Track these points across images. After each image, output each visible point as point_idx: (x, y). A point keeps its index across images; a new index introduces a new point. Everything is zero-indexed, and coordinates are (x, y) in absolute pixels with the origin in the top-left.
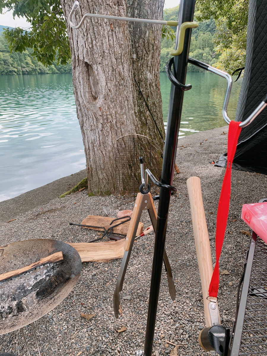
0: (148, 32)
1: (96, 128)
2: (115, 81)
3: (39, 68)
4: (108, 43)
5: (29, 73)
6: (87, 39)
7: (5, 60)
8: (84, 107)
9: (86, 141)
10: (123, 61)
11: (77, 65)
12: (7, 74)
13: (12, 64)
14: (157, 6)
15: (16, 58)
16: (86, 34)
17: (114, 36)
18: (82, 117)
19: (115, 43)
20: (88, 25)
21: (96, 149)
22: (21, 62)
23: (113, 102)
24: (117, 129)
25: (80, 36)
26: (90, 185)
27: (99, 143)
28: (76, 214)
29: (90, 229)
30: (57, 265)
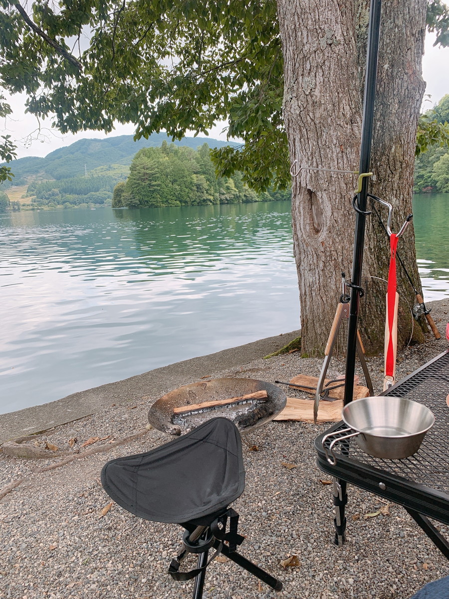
0: (394, 147)
1: (316, 267)
2: (343, 210)
3: (244, 194)
4: (336, 166)
5: (229, 202)
6: (312, 164)
7: (199, 185)
8: (303, 241)
9: (303, 284)
10: (355, 186)
11: (298, 192)
12: (200, 204)
13: (207, 190)
14: (408, 113)
15: (213, 181)
16: (310, 159)
17: (345, 157)
18: (300, 254)
19: (345, 166)
20: (314, 148)
21: (314, 294)
22: (220, 187)
23: (340, 235)
24: (343, 268)
25: (304, 161)
26: (304, 342)
27: (318, 286)
28: (284, 375)
29: (300, 391)
30: (260, 403)
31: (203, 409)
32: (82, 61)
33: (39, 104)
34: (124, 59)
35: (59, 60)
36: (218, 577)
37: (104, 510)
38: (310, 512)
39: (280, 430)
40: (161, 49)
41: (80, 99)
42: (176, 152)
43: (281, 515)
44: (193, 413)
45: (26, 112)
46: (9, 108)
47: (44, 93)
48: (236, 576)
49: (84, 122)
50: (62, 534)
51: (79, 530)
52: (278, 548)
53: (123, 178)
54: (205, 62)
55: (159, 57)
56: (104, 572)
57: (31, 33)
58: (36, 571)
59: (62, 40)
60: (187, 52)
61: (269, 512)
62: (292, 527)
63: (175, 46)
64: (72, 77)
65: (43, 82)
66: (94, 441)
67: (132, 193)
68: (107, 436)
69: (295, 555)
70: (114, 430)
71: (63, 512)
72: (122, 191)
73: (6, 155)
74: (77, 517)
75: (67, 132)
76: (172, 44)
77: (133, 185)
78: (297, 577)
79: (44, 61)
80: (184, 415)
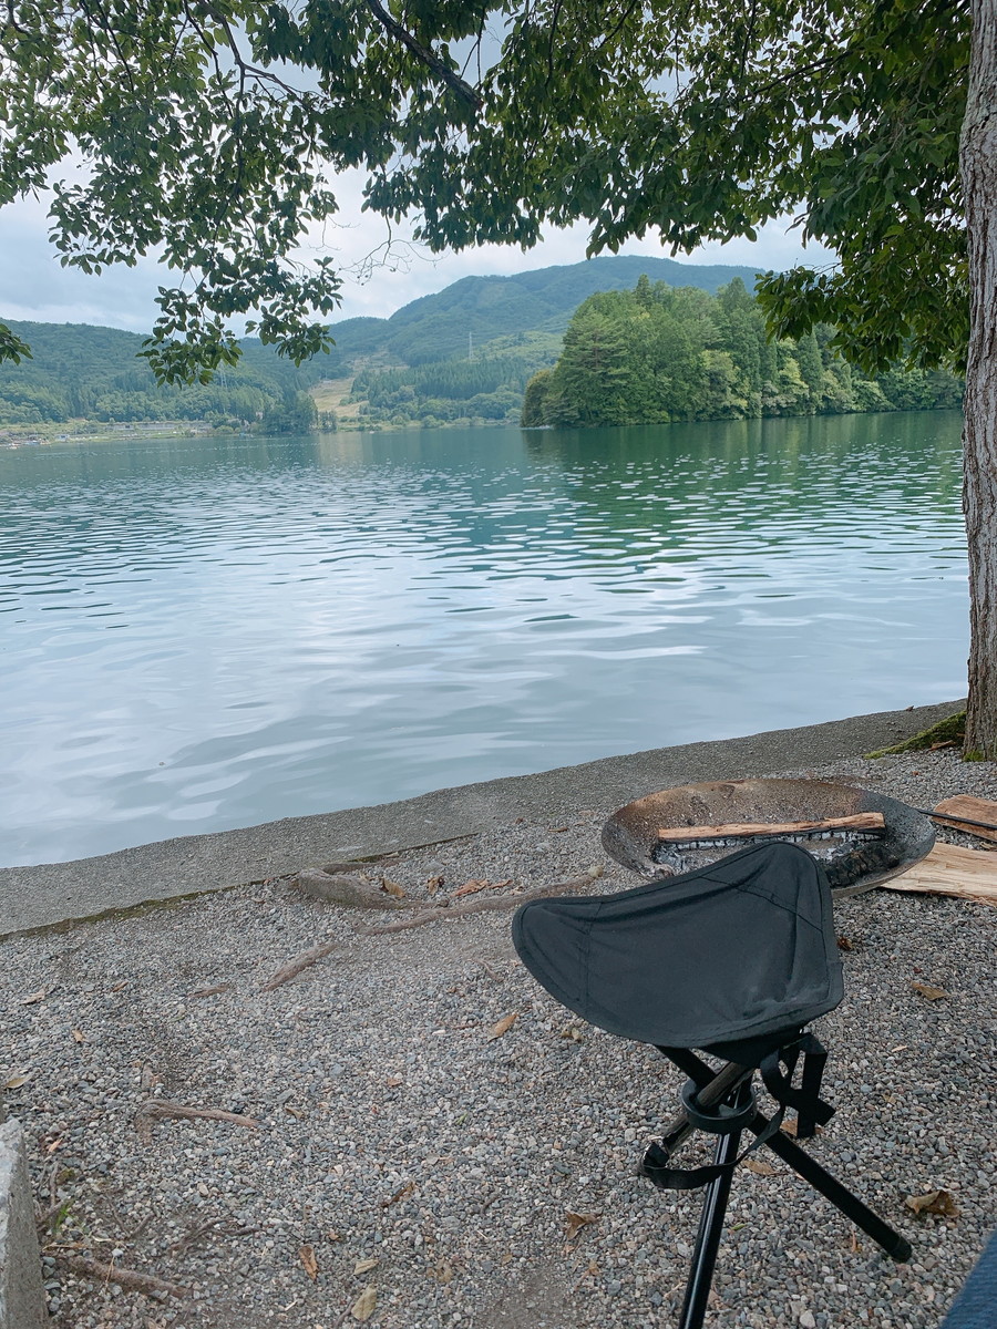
3: (821, 394)
5: (786, 413)
7: (716, 374)
9: (981, 581)
12: (715, 418)
13: (734, 387)
15: (751, 366)
18: (980, 505)
22: (765, 377)
26: (973, 725)
28: (918, 795)
29: (960, 832)
30: (865, 841)
31: (725, 838)
32: (483, 92)
33: (391, 191)
34: (573, 80)
35: (435, 94)
36: (753, 1203)
37: (499, 1025)
38: (985, 1102)
39: (907, 913)
40: (655, 55)
41: (473, 176)
42: (668, 301)
43: (910, 1098)
44: (701, 844)
45: (364, 209)
46: (332, 200)
47: (402, 167)
48: (796, 1209)
49: (478, 227)
50: (412, 1059)
51: (448, 1056)
52: (900, 1168)
53: (547, 363)
54: (755, 77)
55: (647, 75)
56: (500, 1148)
57: (382, 39)
58: (361, 1120)
59: (444, 47)
60: (713, 57)
61: (879, 1086)
62: (937, 1128)
63: (686, 46)
64: (460, 128)
65: (400, 144)
66: (478, 887)
67: (565, 395)
68: (505, 881)
69: (945, 1190)
70: (521, 869)
71: (415, 1017)
72: (544, 390)
73: (322, 298)
74: (443, 1031)
75: (443, 249)
76: (681, 42)
77: (567, 376)
78: (948, 1239)
79: (405, 96)
80: (680, 847)
